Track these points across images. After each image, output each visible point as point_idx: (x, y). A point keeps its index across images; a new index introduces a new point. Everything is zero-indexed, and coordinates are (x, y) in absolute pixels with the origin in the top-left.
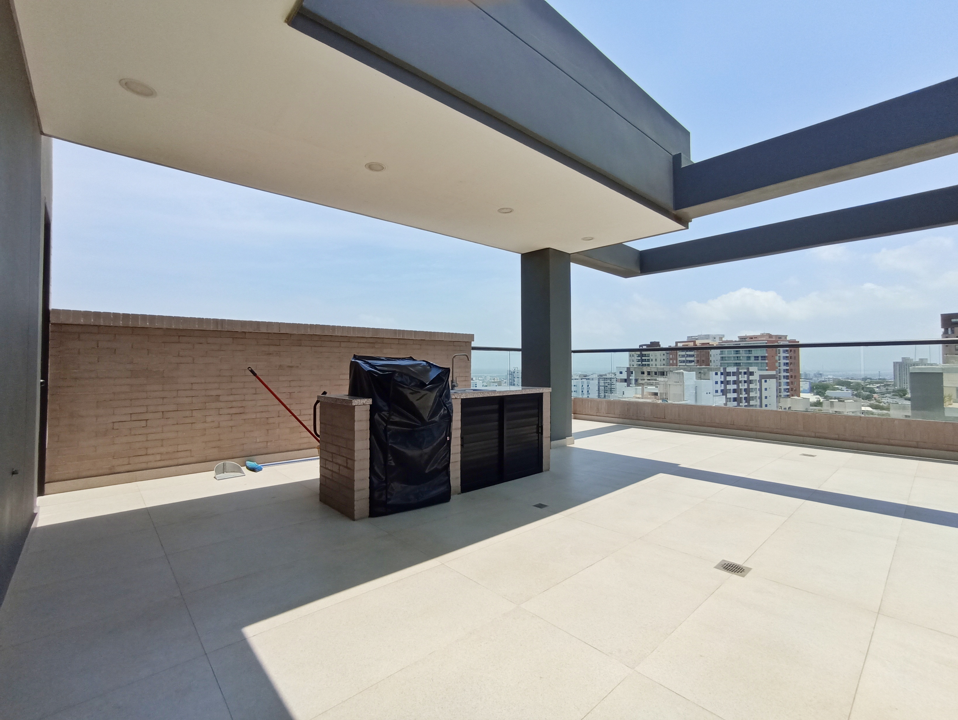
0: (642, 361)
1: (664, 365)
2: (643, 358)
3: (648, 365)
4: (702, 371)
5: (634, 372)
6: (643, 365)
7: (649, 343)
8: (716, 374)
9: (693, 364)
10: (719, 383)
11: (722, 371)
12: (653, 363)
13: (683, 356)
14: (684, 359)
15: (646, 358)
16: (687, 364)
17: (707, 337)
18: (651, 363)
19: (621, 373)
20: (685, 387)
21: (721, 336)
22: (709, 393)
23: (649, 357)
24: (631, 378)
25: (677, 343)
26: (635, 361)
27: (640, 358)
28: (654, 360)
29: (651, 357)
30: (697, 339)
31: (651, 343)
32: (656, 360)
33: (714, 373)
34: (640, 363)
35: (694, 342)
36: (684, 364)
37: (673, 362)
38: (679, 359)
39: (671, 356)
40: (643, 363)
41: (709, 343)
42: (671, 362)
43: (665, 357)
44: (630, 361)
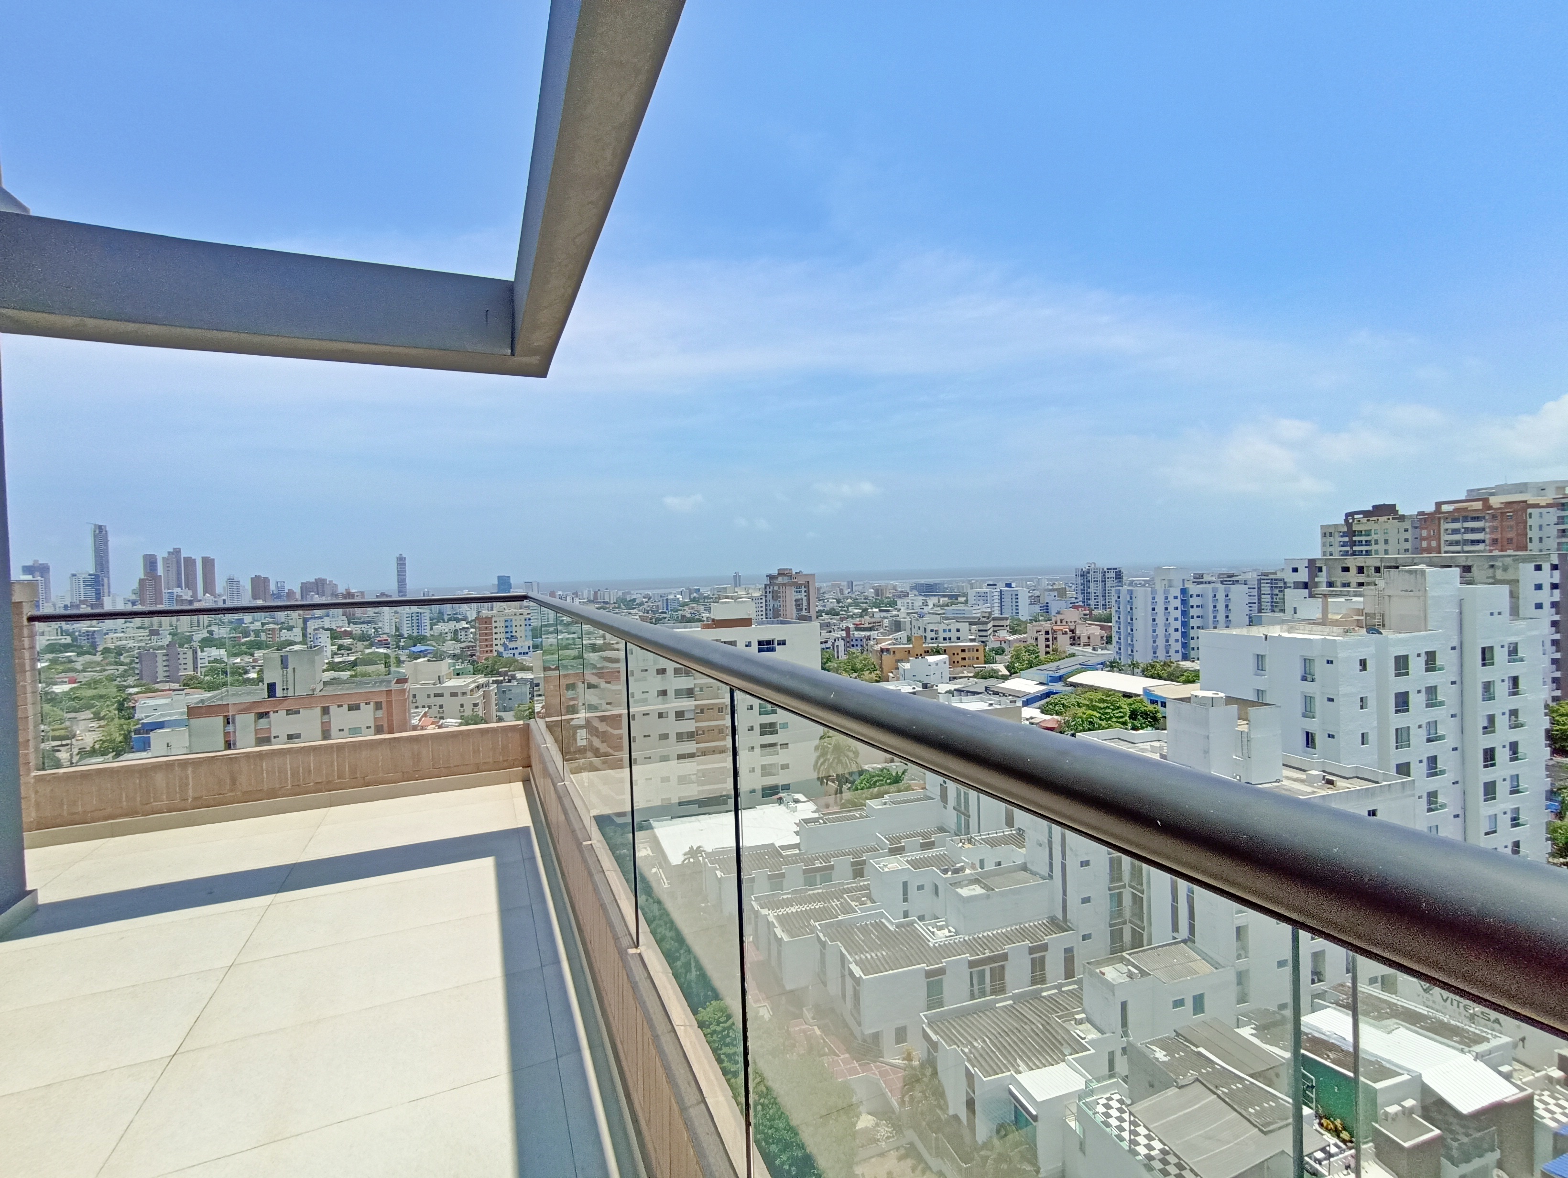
0: (1354, 544)
1: (1406, 550)
2: (1355, 539)
3: (1368, 553)
4: (1498, 564)
5: (1324, 569)
6: (1354, 554)
7: (1371, 509)
8: (1538, 568)
9: (1481, 547)
10: (1547, 587)
11: (1556, 562)
12: (1381, 547)
13: (1455, 531)
14: (1457, 537)
15: (1363, 538)
16: (1466, 548)
17: (1522, 487)
18: (1373, 547)
19: (1295, 570)
20: (1429, 602)
21: (1560, 485)
22: (1499, 613)
23: (1368, 535)
24: (1317, 580)
25: (1439, 505)
26: (1337, 544)
27: (1347, 539)
28: (1381, 542)
29: (1374, 537)
30: (1492, 494)
31: (1374, 507)
32: (1386, 542)
33: (1532, 566)
34: (1348, 548)
35: (1485, 501)
36: (1458, 548)
37: (1429, 544)
38: (1445, 537)
39: (1424, 533)
40: (1355, 548)
41: (1525, 502)
42: (1424, 544)
43: (1408, 535)
44: (1324, 545)
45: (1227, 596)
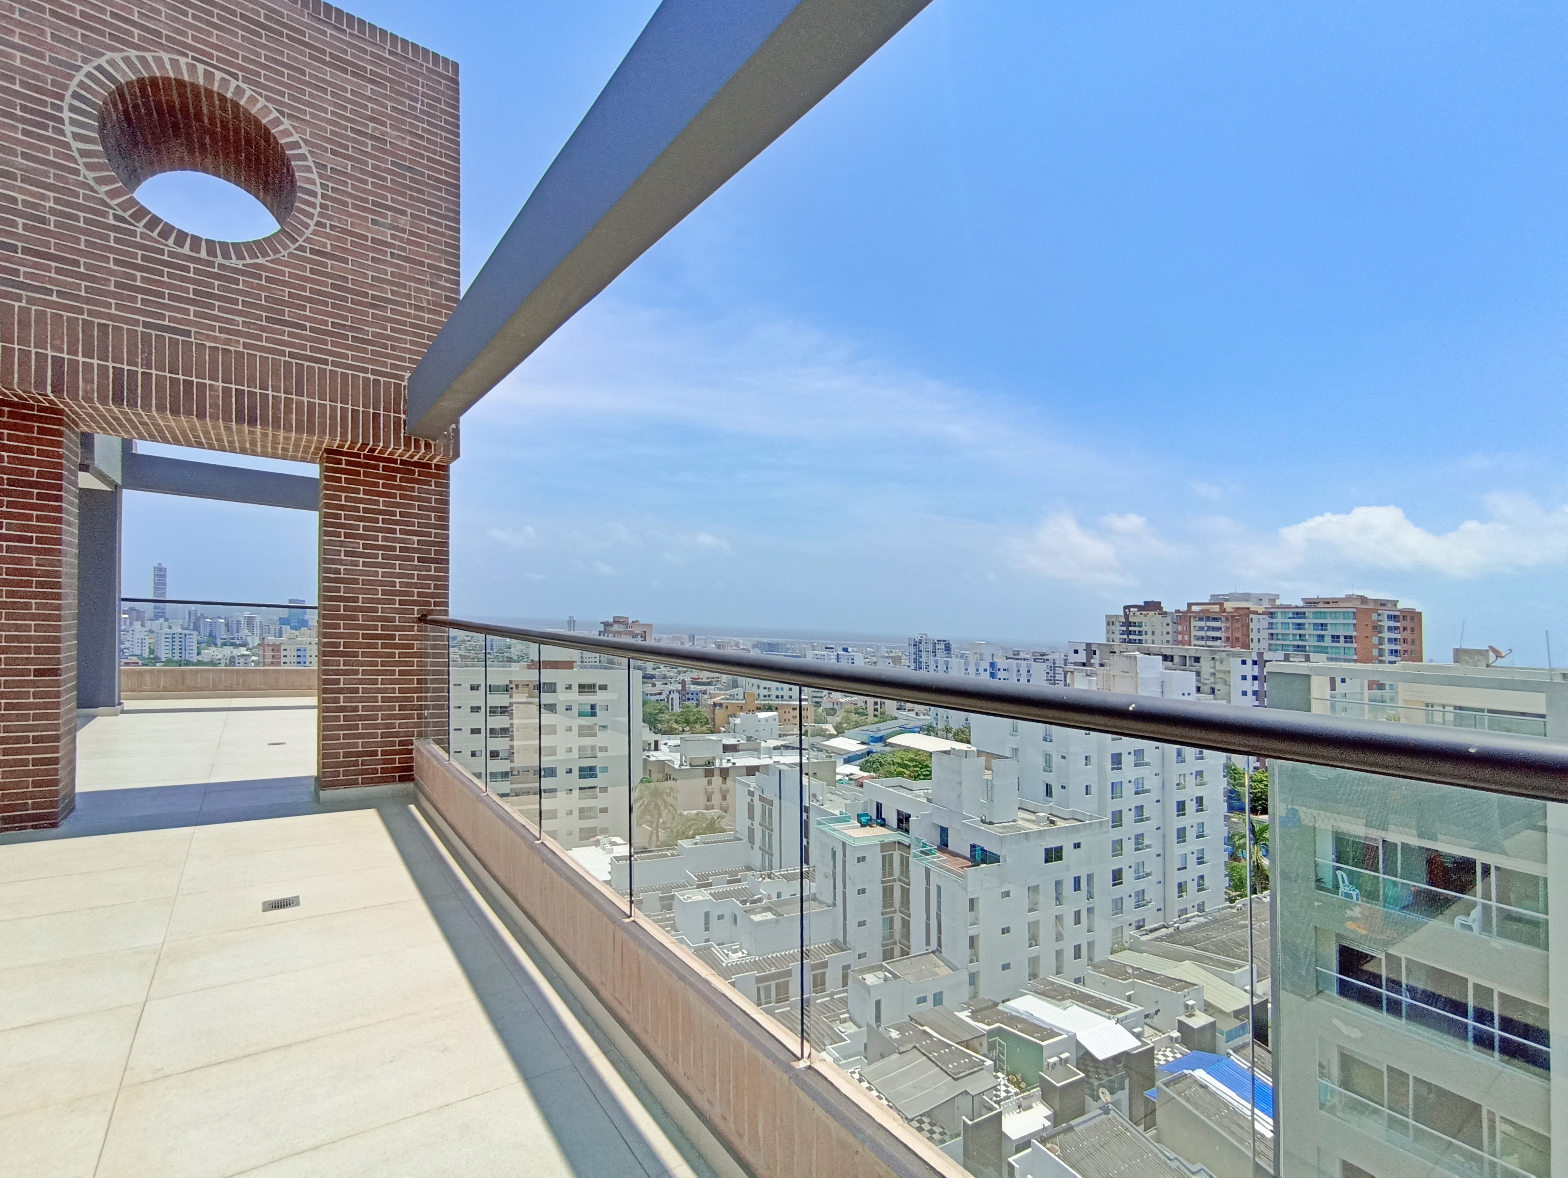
0: (1130, 633)
1: (1168, 642)
2: (1130, 629)
3: (1140, 641)
4: (1217, 657)
5: (1097, 652)
6: (1130, 641)
7: (1142, 604)
8: (1244, 662)
9: (1218, 643)
10: (1250, 678)
11: (1256, 659)
12: (1149, 637)
13: (1201, 629)
14: (1202, 633)
15: (1137, 629)
16: (1209, 643)
17: (1246, 597)
18: (1143, 637)
19: (1076, 652)
20: (1140, 682)
21: (1273, 597)
22: (1189, 694)
23: (1141, 626)
24: (1092, 661)
25: (1190, 605)
26: (1117, 633)
27: (1125, 629)
28: (1150, 633)
29: (1143, 629)
30: (1227, 600)
31: (1145, 602)
32: (1153, 633)
33: (1240, 660)
34: (1125, 637)
35: (1221, 605)
36: (1203, 643)
37: (1183, 638)
38: (1194, 633)
39: (1180, 628)
40: (1131, 637)
41: (1248, 608)
42: (1180, 637)
43: (1169, 629)
44: (1108, 632)
45: (1029, 671)
